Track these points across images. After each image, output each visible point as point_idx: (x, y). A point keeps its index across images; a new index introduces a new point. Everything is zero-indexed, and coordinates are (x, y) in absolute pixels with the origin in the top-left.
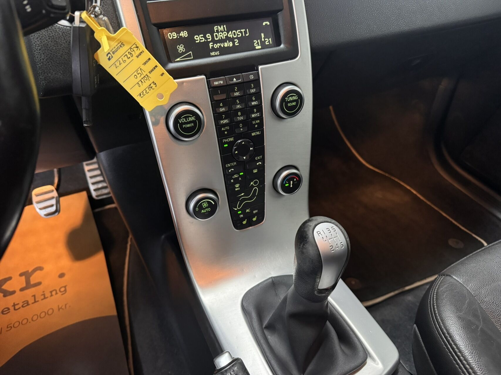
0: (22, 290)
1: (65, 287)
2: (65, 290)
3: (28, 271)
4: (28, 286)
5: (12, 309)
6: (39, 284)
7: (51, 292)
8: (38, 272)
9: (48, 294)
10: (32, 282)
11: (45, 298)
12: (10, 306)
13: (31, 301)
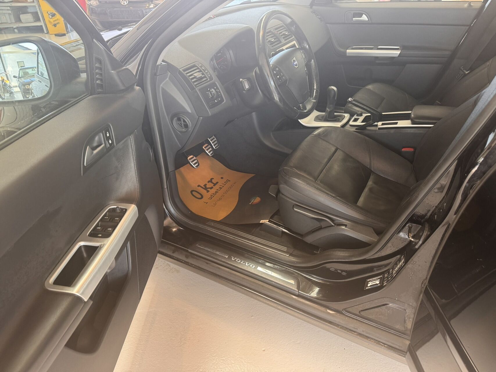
0: (214, 186)
1: (228, 180)
2: (229, 180)
3: (209, 181)
4: (215, 185)
5: (217, 191)
6: (217, 183)
7: (225, 182)
8: (213, 180)
9: (225, 183)
10: (215, 183)
11: (225, 185)
12: (216, 190)
13: (222, 187)
